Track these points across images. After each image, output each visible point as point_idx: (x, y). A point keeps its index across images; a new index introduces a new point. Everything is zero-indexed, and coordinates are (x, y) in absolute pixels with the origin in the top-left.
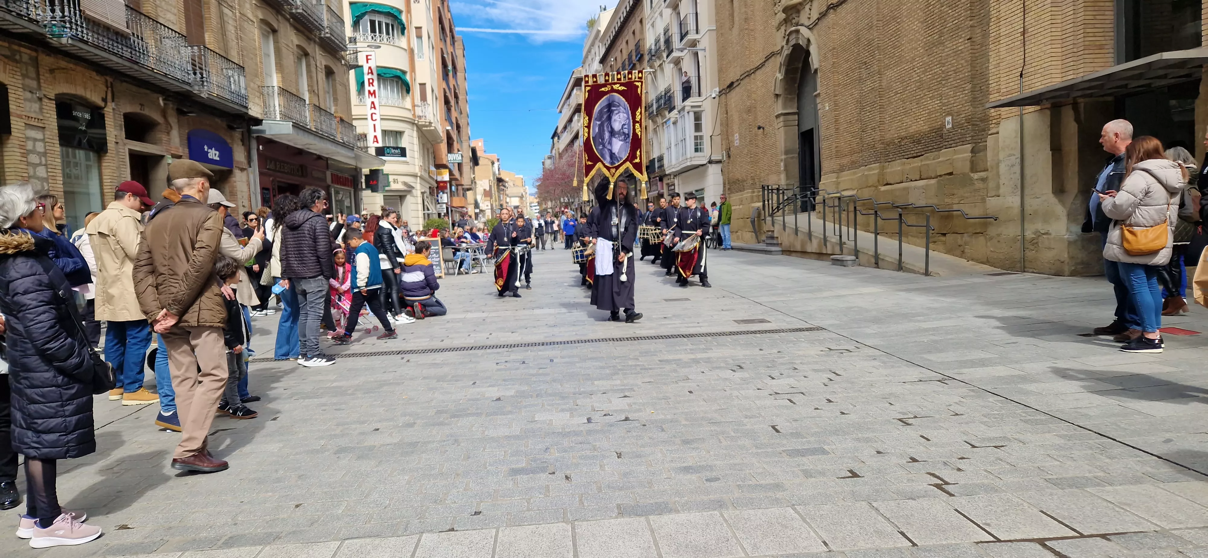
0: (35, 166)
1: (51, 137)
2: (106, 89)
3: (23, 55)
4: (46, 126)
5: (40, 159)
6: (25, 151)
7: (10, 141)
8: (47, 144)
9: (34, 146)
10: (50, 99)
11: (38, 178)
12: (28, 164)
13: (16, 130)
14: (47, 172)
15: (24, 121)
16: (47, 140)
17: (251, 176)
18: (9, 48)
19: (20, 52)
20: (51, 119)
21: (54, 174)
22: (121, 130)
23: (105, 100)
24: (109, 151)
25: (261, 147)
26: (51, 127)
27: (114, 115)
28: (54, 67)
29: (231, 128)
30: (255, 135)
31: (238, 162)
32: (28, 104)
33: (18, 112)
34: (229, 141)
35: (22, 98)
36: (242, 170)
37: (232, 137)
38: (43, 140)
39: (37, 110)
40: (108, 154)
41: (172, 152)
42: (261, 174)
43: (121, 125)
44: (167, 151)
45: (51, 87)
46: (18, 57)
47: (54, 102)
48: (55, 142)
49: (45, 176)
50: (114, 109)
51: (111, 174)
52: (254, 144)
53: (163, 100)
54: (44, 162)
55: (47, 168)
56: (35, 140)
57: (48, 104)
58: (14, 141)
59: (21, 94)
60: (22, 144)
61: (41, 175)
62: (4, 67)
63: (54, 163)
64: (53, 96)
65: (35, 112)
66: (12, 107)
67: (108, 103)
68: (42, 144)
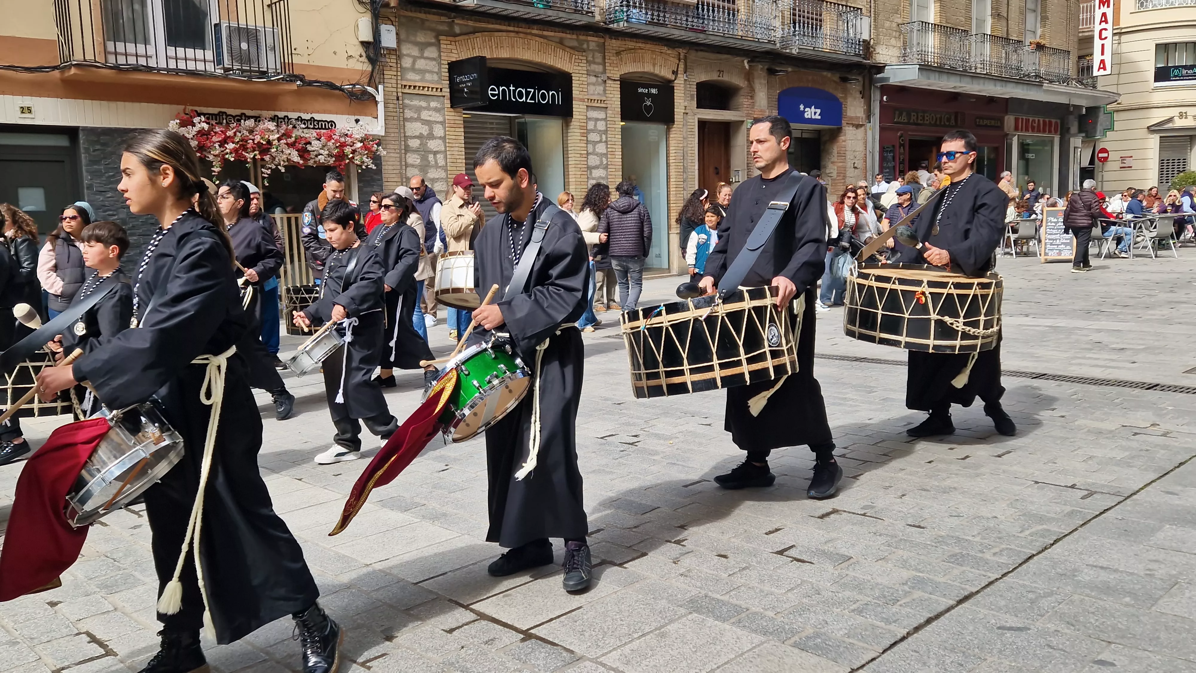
0: (595, 143)
1: (613, 116)
2: (677, 62)
3: (590, 43)
4: (609, 106)
5: (601, 136)
6: (585, 131)
7: (572, 123)
8: (608, 122)
9: (595, 126)
10: (615, 80)
11: (597, 154)
12: (588, 142)
13: (578, 113)
14: (607, 148)
15: (587, 104)
16: (608, 119)
17: (869, 133)
18: (577, 40)
19: (588, 41)
20: (614, 99)
21: (614, 150)
22: (692, 99)
23: (675, 73)
24: (676, 123)
25: (885, 98)
26: (613, 106)
27: (685, 87)
28: (621, 49)
29: (844, 80)
30: (879, 85)
31: (851, 118)
32: (592, 88)
33: (581, 97)
34: (840, 95)
35: (584, 83)
36: (858, 126)
37: (846, 91)
38: (605, 120)
39: (601, 92)
40: (674, 126)
41: (755, 116)
42: (882, 129)
43: (692, 96)
44: (748, 116)
45: (616, 69)
46: (585, 46)
47: (619, 82)
48: (616, 119)
49: (605, 152)
50: (685, 80)
51: (676, 145)
52: (876, 96)
53: (748, 63)
54: (604, 139)
55: (607, 144)
56: (597, 120)
57: (612, 85)
58: (575, 123)
59: (586, 79)
60: (583, 124)
61: (600, 151)
62: (571, 58)
63: (613, 139)
64: (617, 77)
65: (599, 94)
66: (575, 93)
67: (679, 75)
68: (603, 123)
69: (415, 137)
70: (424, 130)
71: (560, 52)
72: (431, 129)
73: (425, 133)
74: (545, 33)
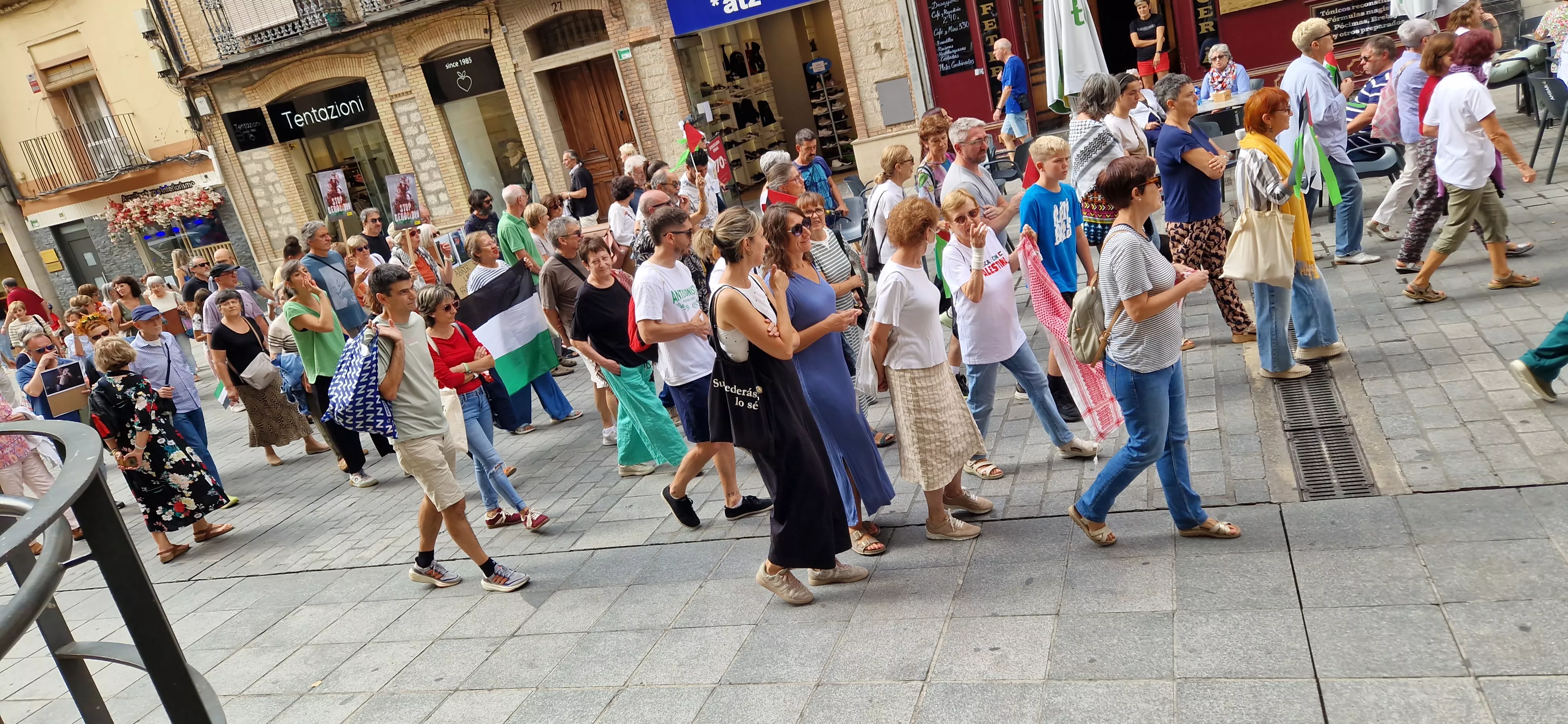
0: (414, 137)
2: (489, 16)
3: (377, 38)
4: (416, 95)
5: (419, 128)
6: (398, 129)
8: (421, 112)
9: (409, 120)
10: (414, 67)
11: (420, 147)
12: (405, 138)
13: (383, 114)
14: (428, 138)
15: (392, 101)
16: (419, 109)
18: (362, 41)
19: (374, 38)
20: (420, 86)
21: (437, 138)
22: (521, 53)
23: (488, 30)
26: (419, 94)
27: (508, 42)
28: (411, 31)
33: (382, 96)
39: (405, 84)
40: (507, 91)
41: (631, 41)
43: (519, 49)
44: (622, 42)
45: (412, 54)
47: (420, 67)
48: (428, 107)
49: (428, 142)
50: (507, 33)
51: (517, 111)
54: (423, 130)
55: (428, 134)
56: (408, 113)
57: (412, 73)
58: (384, 124)
60: (394, 122)
61: (423, 143)
62: (359, 63)
63: (431, 128)
64: (416, 62)
65: (402, 86)
66: (375, 94)
67: (494, 32)
68: (416, 113)
69: (255, 175)
70: (259, 168)
71: (347, 61)
72: (264, 165)
73: (260, 170)
74: (328, 48)
